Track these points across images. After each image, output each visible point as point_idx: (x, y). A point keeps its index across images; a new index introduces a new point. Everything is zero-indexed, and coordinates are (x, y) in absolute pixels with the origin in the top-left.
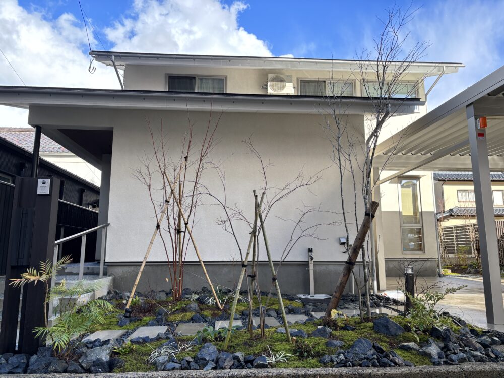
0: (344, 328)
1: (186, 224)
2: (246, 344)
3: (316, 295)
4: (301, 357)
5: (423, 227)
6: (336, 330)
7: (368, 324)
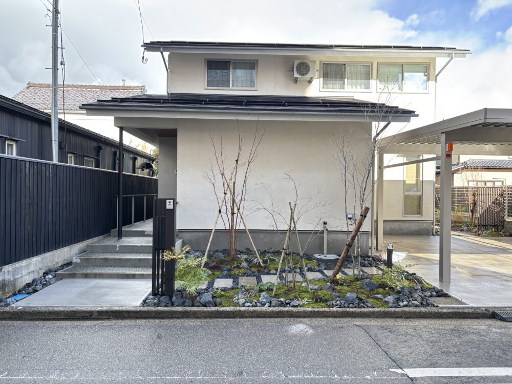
0: (342, 285)
1: (238, 209)
2: (285, 293)
3: (328, 255)
4: (316, 301)
5: (422, 194)
6: (337, 285)
7: (357, 283)
